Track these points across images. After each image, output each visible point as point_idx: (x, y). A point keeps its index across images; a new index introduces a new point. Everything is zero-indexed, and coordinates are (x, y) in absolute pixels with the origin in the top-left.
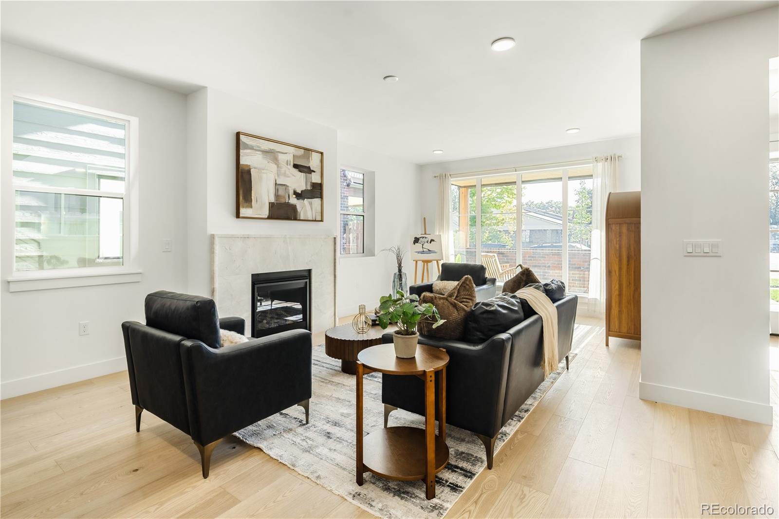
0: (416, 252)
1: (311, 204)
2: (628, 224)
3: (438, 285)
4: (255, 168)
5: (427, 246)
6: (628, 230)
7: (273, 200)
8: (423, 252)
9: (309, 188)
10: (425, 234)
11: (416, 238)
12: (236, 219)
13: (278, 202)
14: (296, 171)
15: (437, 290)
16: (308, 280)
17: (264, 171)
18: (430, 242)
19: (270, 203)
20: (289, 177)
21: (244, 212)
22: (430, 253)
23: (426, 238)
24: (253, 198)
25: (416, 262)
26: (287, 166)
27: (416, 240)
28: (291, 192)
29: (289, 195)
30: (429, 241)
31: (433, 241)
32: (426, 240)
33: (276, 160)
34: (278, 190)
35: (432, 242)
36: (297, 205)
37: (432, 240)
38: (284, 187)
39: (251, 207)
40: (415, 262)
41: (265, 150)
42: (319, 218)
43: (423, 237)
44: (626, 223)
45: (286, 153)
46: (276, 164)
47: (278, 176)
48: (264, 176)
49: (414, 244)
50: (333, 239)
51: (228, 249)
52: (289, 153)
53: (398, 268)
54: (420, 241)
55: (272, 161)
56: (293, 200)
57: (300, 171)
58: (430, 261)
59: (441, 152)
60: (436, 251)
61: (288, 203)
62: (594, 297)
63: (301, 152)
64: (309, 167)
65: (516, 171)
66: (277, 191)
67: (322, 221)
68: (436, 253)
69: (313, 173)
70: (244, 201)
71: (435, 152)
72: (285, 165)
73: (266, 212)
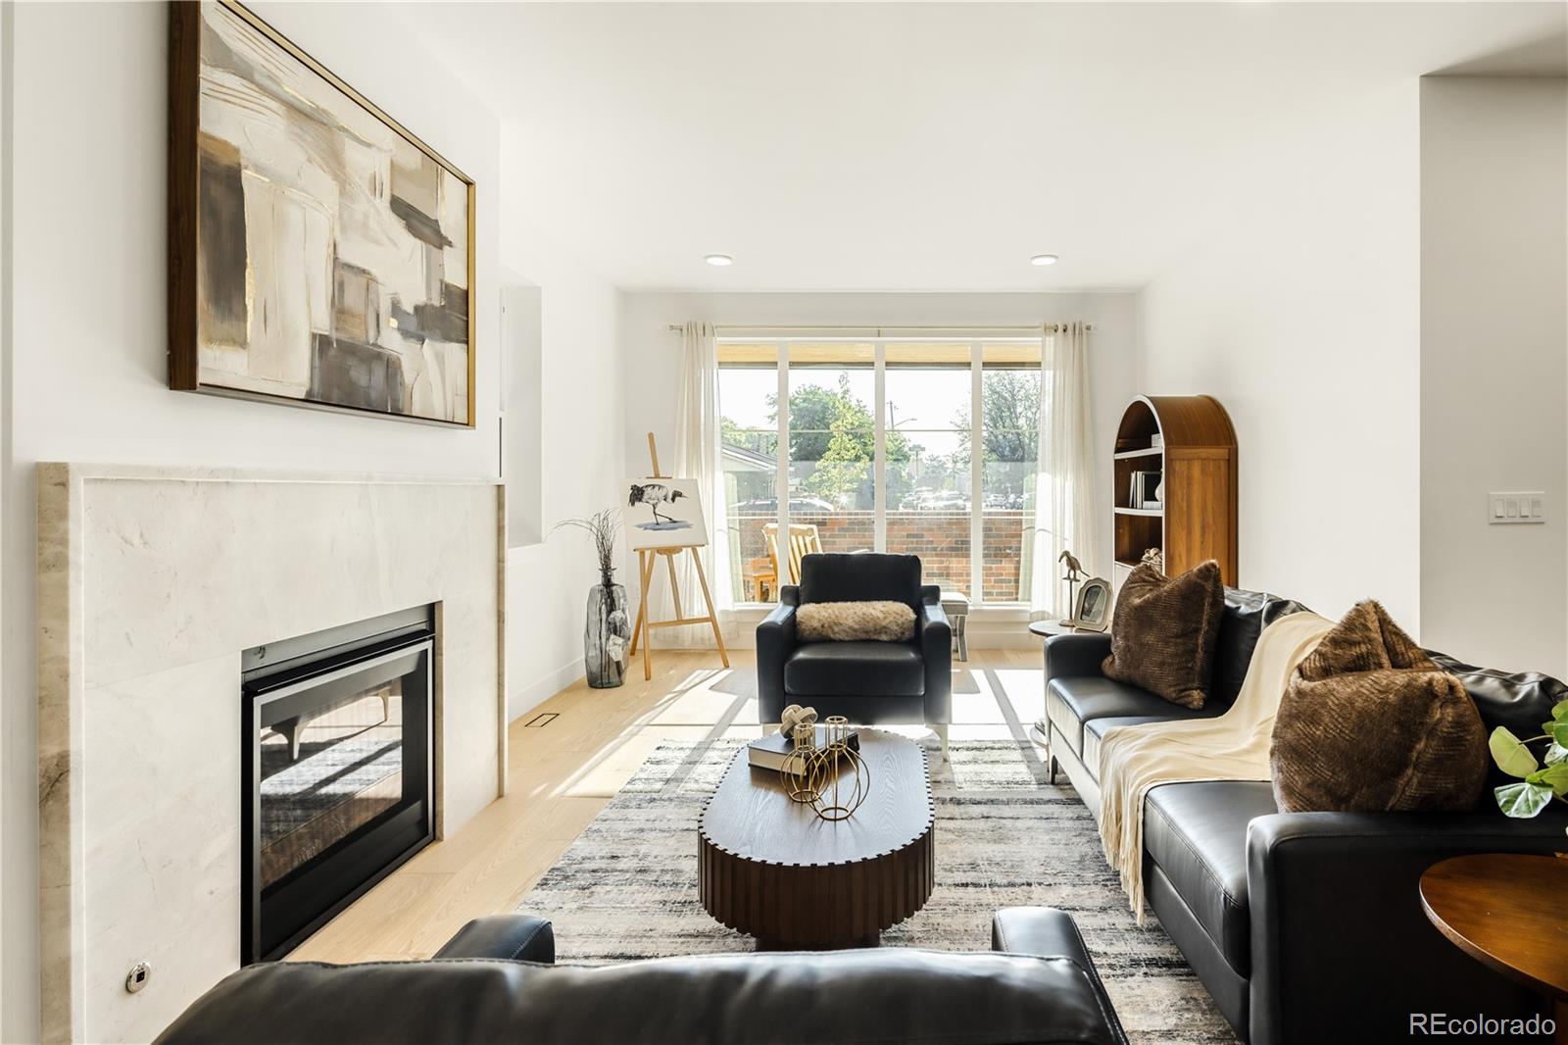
0: (639, 526)
1: (440, 359)
2: (1202, 459)
3: (816, 616)
4: (258, 169)
5: (664, 508)
6: (1203, 471)
7: (324, 324)
8: (657, 527)
9: (437, 302)
10: (657, 476)
11: (634, 488)
12: (166, 391)
13: (343, 337)
14: (396, 226)
15: (815, 629)
16: (428, 645)
17: (292, 193)
18: (673, 500)
19: (314, 336)
20: (377, 242)
21: (213, 361)
22: (675, 528)
23: (660, 487)
24: (249, 302)
25: (642, 553)
26: (372, 198)
27: (637, 494)
28: (385, 307)
29: (378, 316)
30: (670, 496)
31: (680, 495)
32: (661, 494)
33: (335, 162)
34: (342, 285)
35: (677, 499)
36: (402, 359)
37: (676, 495)
38: (362, 280)
39: (243, 344)
40: (638, 553)
41: (297, 104)
42: (461, 416)
43: (654, 486)
44: (1198, 459)
45: (369, 145)
46: (336, 177)
47: (344, 229)
48: (294, 214)
49: (633, 504)
50: (494, 491)
51: (136, 541)
52: (380, 149)
53: (601, 573)
54: (645, 497)
55: (322, 158)
56: (391, 340)
57: (410, 228)
58: (677, 550)
59: (726, 262)
60: (690, 522)
61: (375, 345)
62: (1040, 609)
63: (412, 159)
64: (437, 221)
65: (879, 336)
66: (339, 288)
67: (469, 424)
68: (688, 526)
69: (446, 248)
70: (212, 311)
71: (712, 261)
72: (367, 192)
73: (298, 376)
